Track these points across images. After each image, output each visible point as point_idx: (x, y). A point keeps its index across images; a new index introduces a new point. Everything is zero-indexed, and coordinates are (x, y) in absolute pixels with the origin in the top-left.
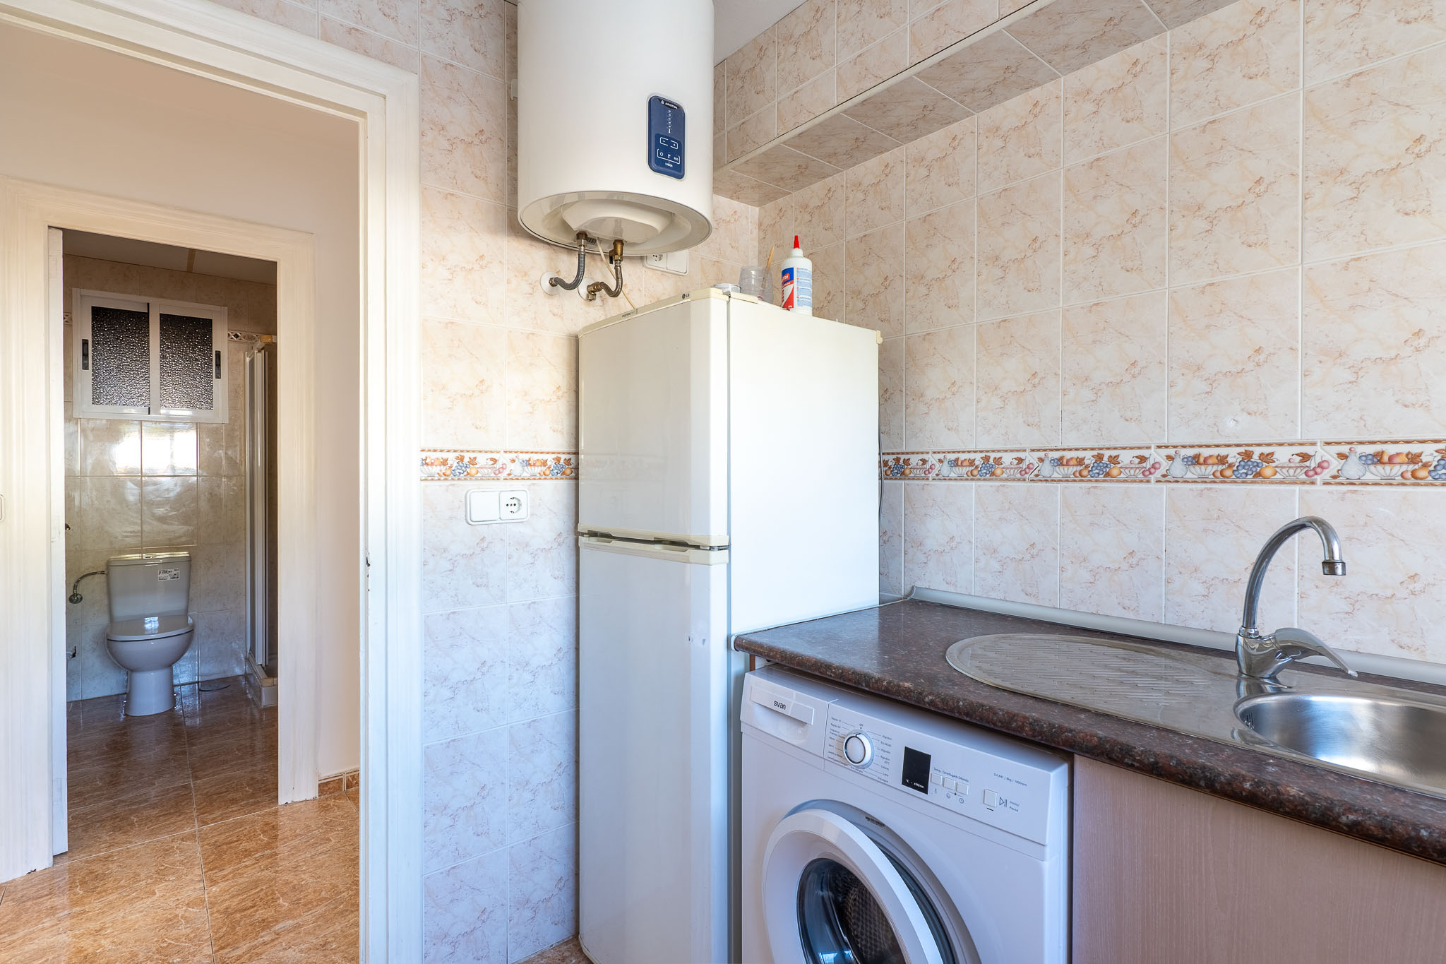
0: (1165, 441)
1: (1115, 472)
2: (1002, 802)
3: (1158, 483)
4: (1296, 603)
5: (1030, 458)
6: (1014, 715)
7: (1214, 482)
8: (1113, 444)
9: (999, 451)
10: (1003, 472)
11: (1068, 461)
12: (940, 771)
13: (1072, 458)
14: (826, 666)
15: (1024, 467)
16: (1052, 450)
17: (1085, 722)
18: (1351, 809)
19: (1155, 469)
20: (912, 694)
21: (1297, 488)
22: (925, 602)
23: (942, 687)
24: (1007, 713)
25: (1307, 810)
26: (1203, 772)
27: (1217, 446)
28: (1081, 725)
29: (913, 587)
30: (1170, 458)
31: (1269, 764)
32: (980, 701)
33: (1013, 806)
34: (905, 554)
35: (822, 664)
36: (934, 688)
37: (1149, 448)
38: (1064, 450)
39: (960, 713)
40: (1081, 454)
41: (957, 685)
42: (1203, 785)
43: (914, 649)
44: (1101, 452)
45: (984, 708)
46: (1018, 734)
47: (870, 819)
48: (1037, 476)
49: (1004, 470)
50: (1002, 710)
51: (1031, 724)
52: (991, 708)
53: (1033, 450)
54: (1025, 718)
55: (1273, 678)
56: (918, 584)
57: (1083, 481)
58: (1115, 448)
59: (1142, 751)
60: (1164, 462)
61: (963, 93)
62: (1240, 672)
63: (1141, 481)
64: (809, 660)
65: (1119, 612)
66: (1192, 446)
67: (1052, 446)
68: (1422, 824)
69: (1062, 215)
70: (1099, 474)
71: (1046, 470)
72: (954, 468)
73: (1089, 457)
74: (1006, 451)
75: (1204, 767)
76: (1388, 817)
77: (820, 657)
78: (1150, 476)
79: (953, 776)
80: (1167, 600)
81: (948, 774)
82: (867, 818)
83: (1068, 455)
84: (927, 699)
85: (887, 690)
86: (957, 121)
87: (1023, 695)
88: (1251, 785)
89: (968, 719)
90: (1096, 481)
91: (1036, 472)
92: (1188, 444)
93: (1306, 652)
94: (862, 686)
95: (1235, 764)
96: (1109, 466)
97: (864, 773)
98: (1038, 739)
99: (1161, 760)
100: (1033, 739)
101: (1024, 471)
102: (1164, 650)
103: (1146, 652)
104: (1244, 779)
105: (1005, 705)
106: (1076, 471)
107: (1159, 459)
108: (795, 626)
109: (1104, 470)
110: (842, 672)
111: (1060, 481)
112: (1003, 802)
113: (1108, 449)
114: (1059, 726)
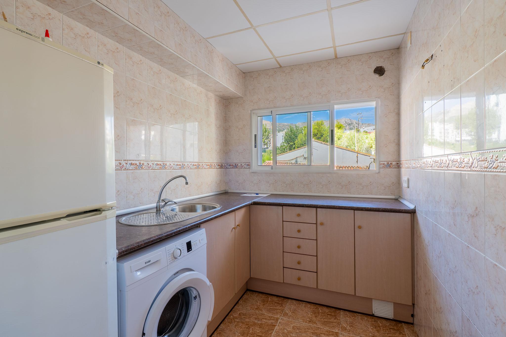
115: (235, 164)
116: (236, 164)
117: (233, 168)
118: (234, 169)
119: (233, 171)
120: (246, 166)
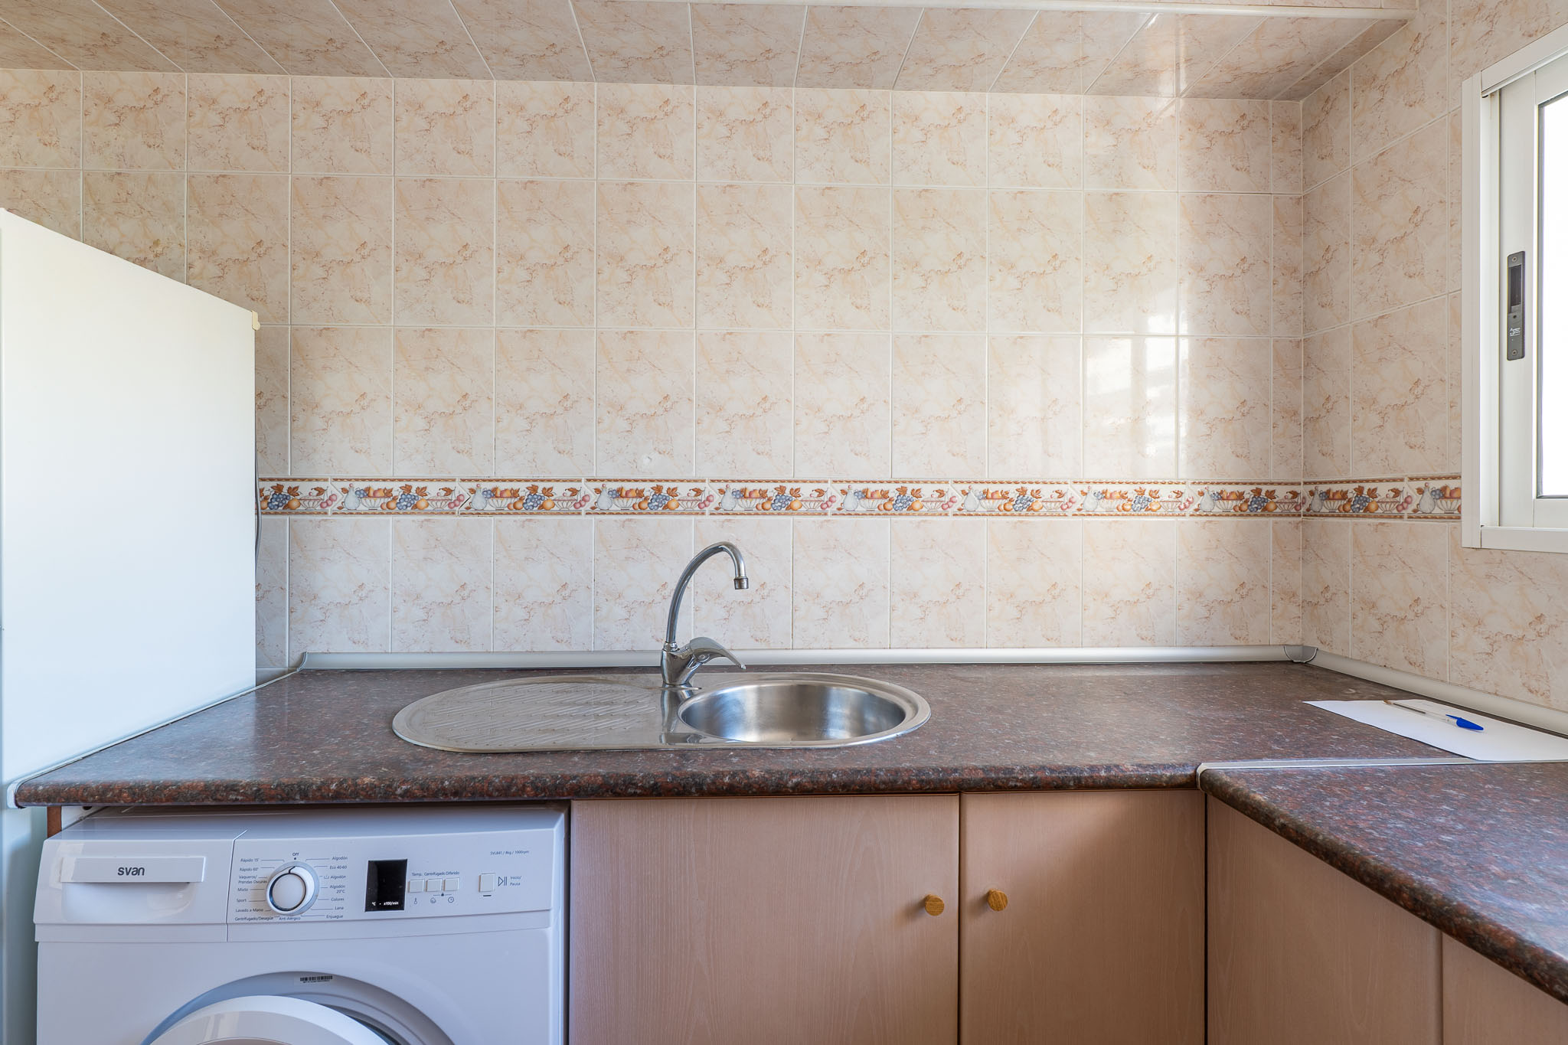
0: (593, 475)
1: (549, 504)
2: (501, 881)
3: (588, 516)
4: (693, 616)
5: (460, 489)
6: (513, 779)
7: (634, 514)
8: (547, 476)
9: (423, 480)
10: (428, 505)
11: (502, 492)
12: (420, 875)
13: (506, 490)
14: (226, 787)
15: (454, 499)
16: (484, 481)
17: (582, 764)
18: (793, 774)
19: (585, 501)
20: (377, 790)
21: (693, 518)
22: (324, 670)
23: (414, 770)
24: (504, 778)
25: (767, 786)
26: (694, 780)
27: (636, 481)
28: (580, 769)
29: (303, 655)
30: (598, 491)
31: (731, 756)
32: (468, 774)
33: (514, 881)
34: (291, 612)
35: (218, 786)
36: (405, 774)
37: (580, 481)
38: (498, 480)
39: (446, 795)
40: (515, 486)
41: (430, 763)
42: (694, 791)
43: (347, 733)
44: (535, 484)
45: (477, 780)
46: (519, 798)
47: (308, 977)
48: (468, 508)
49: (429, 502)
50: (498, 777)
51: (532, 782)
52: (484, 778)
53: (463, 480)
54: (524, 777)
55: (687, 683)
56: (311, 649)
57: (517, 514)
58: (549, 481)
59: (643, 777)
60: (593, 495)
61: (385, 47)
62: (665, 683)
63: (573, 514)
64: (191, 787)
65: (553, 646)
66: (616, 481)
67: (485, 476)
68: (832, 770)
69: (495, 227)
70: (533, 506)
71: (479, 502)
72: (363, 500)
73: (523, 489)
74: (432, 480)
75: (693, 775)
76: (813, 772)
77: (210, 777)
78: (581, 509)
79: (439, 874)
80: (596, 627)
81: (431, 874)
82: (302, 979)
83: (502, 486)
84: (399, 791)
85: (337, 794)
86: (368, 75)
87: (509, 753)
88: (729, 778)
89: (456, 799)
90: (531, 514)
91: (467, 504)
92: (612, 478)
93: (713, 654)
94: (294, 799)
95: (712, 764)
96: (543, 498)
97: (302, 919)
98: (541, 796)
99: (660, 780)
100: (535, 798)
101: (452, 503)
102: (601, 677)
103: (587, 681)
104: (723, 774)
105: (497, 771)
106: (511, 503)
107: (589, 492)
108: (133, 741)
109: (538, 502)
110: (259, 790)
111: (493, 514)
112: (503, 881)
113: (542, 481)
114: (562, 776)
115: (1356, 485)
116: (1360, 490)
117: (1343, 513)
118: (1348, 520)
119: (1346, 531)
120: (1427, 504)
